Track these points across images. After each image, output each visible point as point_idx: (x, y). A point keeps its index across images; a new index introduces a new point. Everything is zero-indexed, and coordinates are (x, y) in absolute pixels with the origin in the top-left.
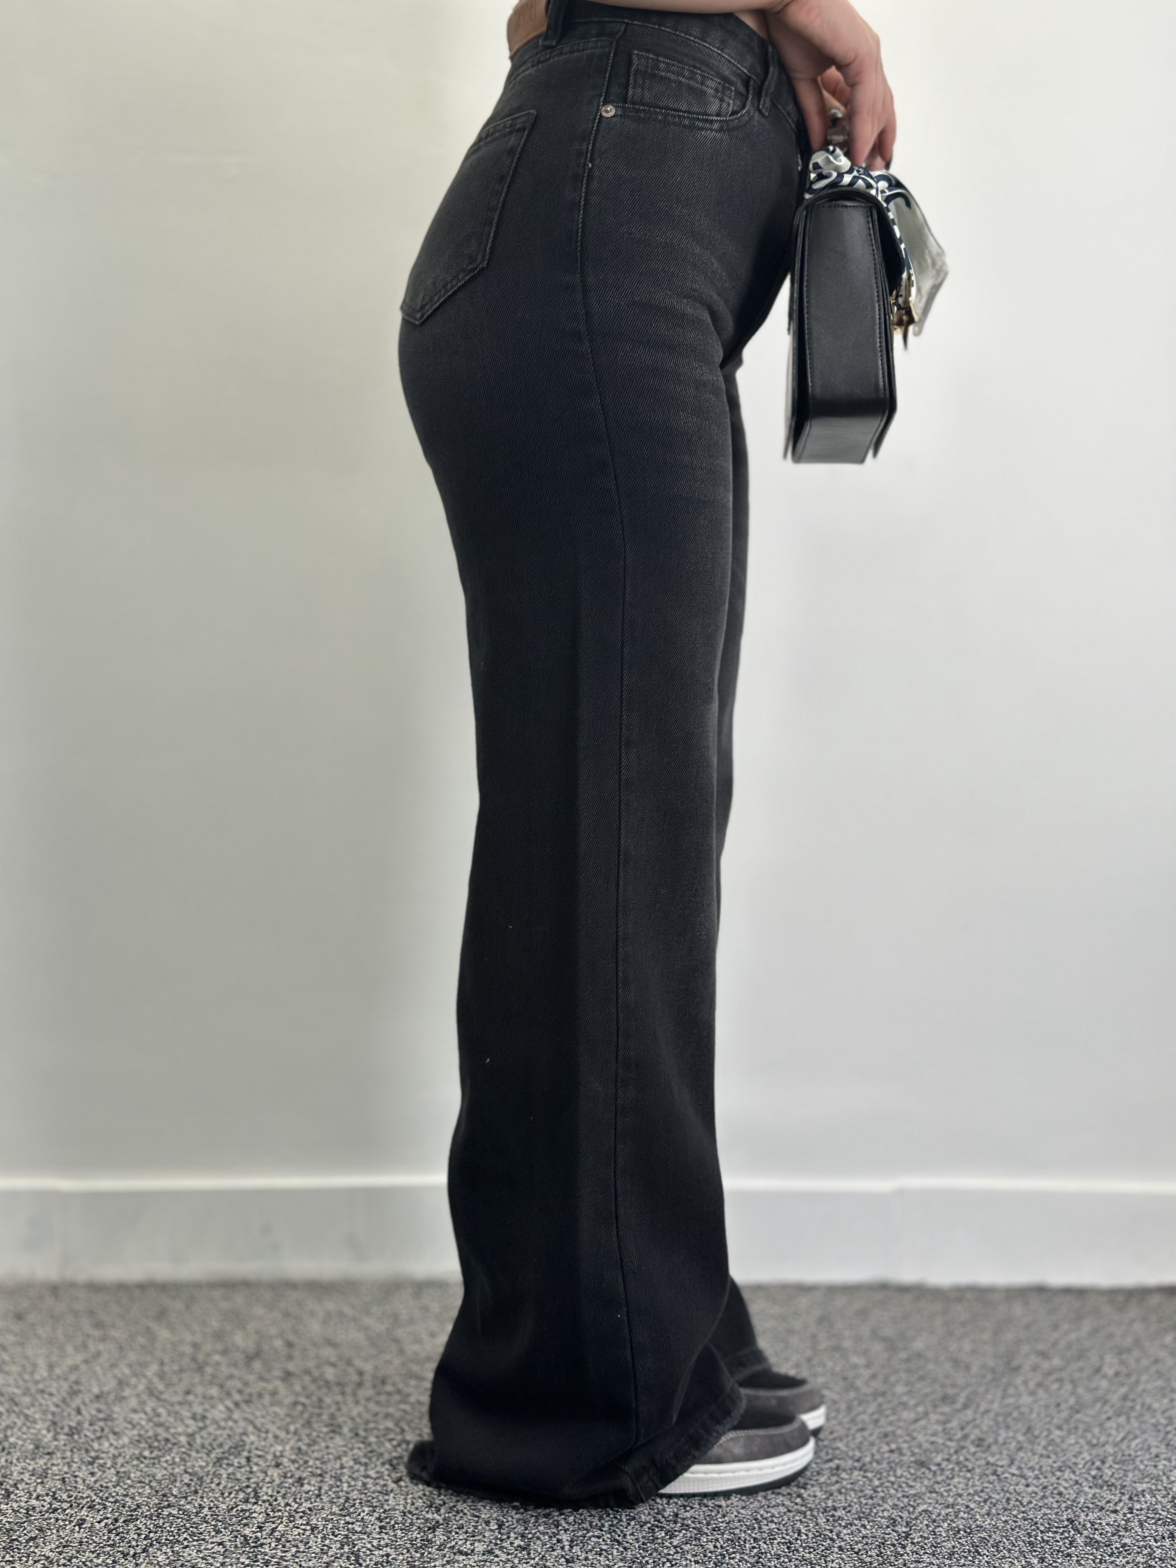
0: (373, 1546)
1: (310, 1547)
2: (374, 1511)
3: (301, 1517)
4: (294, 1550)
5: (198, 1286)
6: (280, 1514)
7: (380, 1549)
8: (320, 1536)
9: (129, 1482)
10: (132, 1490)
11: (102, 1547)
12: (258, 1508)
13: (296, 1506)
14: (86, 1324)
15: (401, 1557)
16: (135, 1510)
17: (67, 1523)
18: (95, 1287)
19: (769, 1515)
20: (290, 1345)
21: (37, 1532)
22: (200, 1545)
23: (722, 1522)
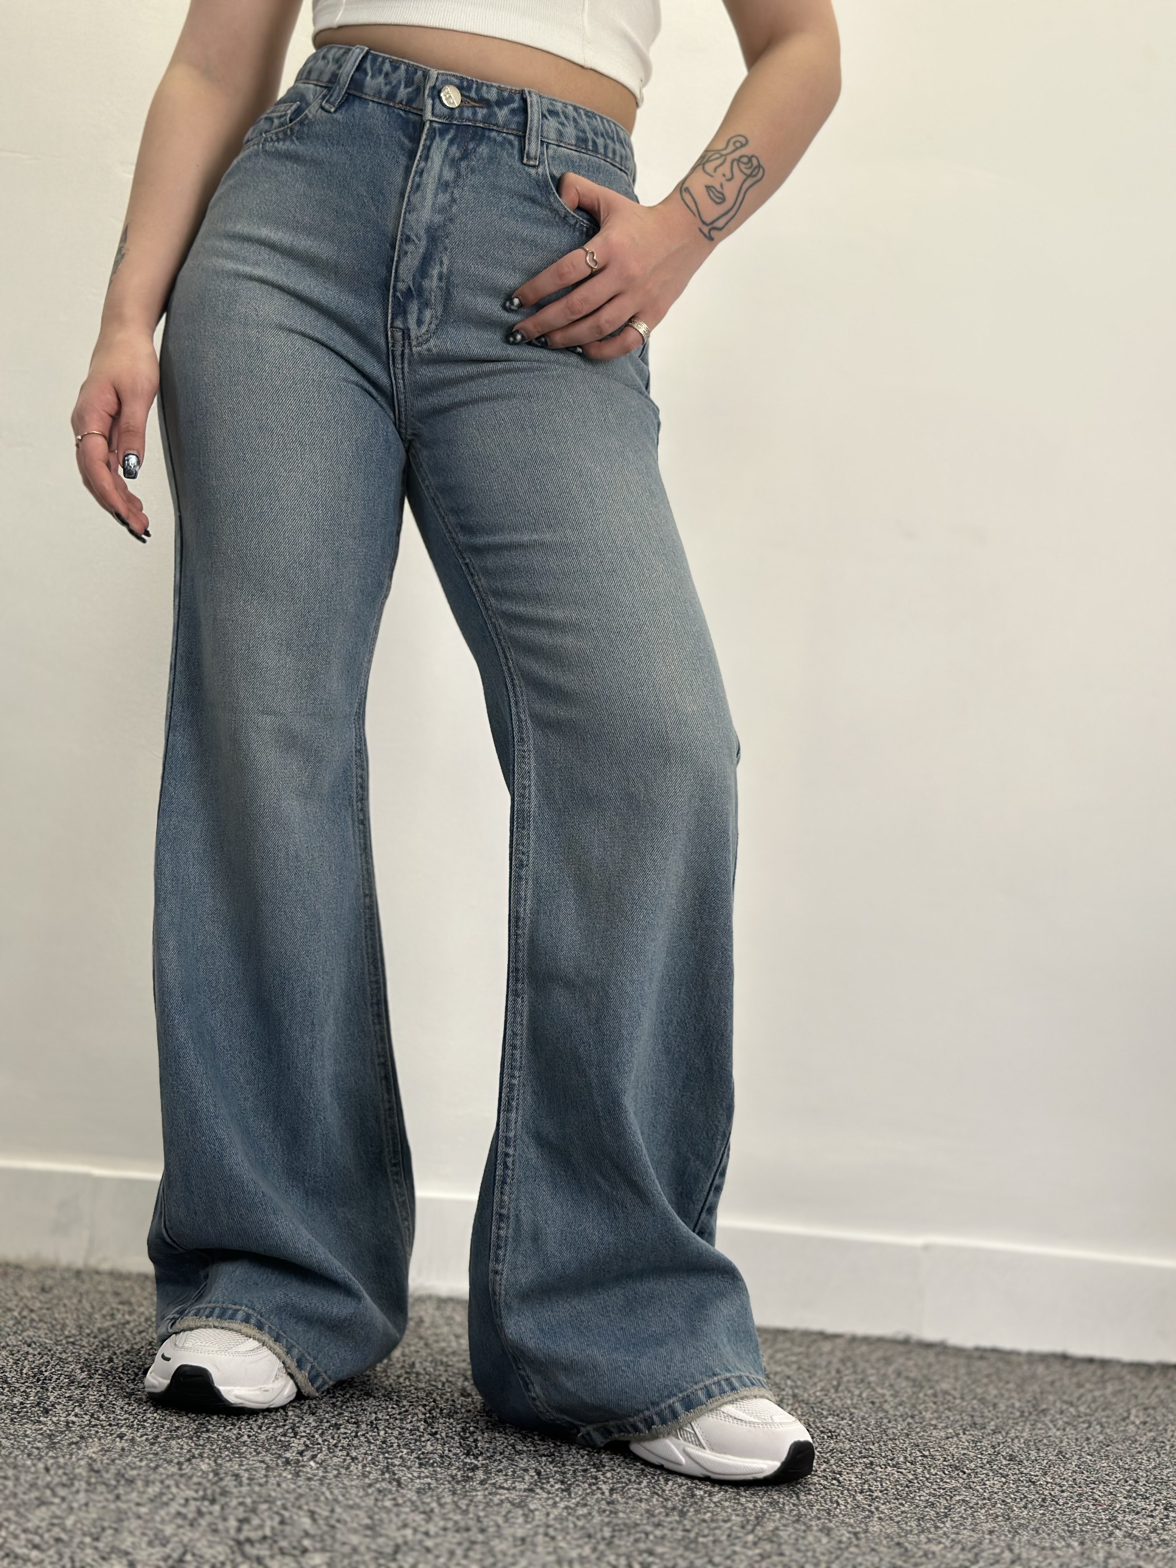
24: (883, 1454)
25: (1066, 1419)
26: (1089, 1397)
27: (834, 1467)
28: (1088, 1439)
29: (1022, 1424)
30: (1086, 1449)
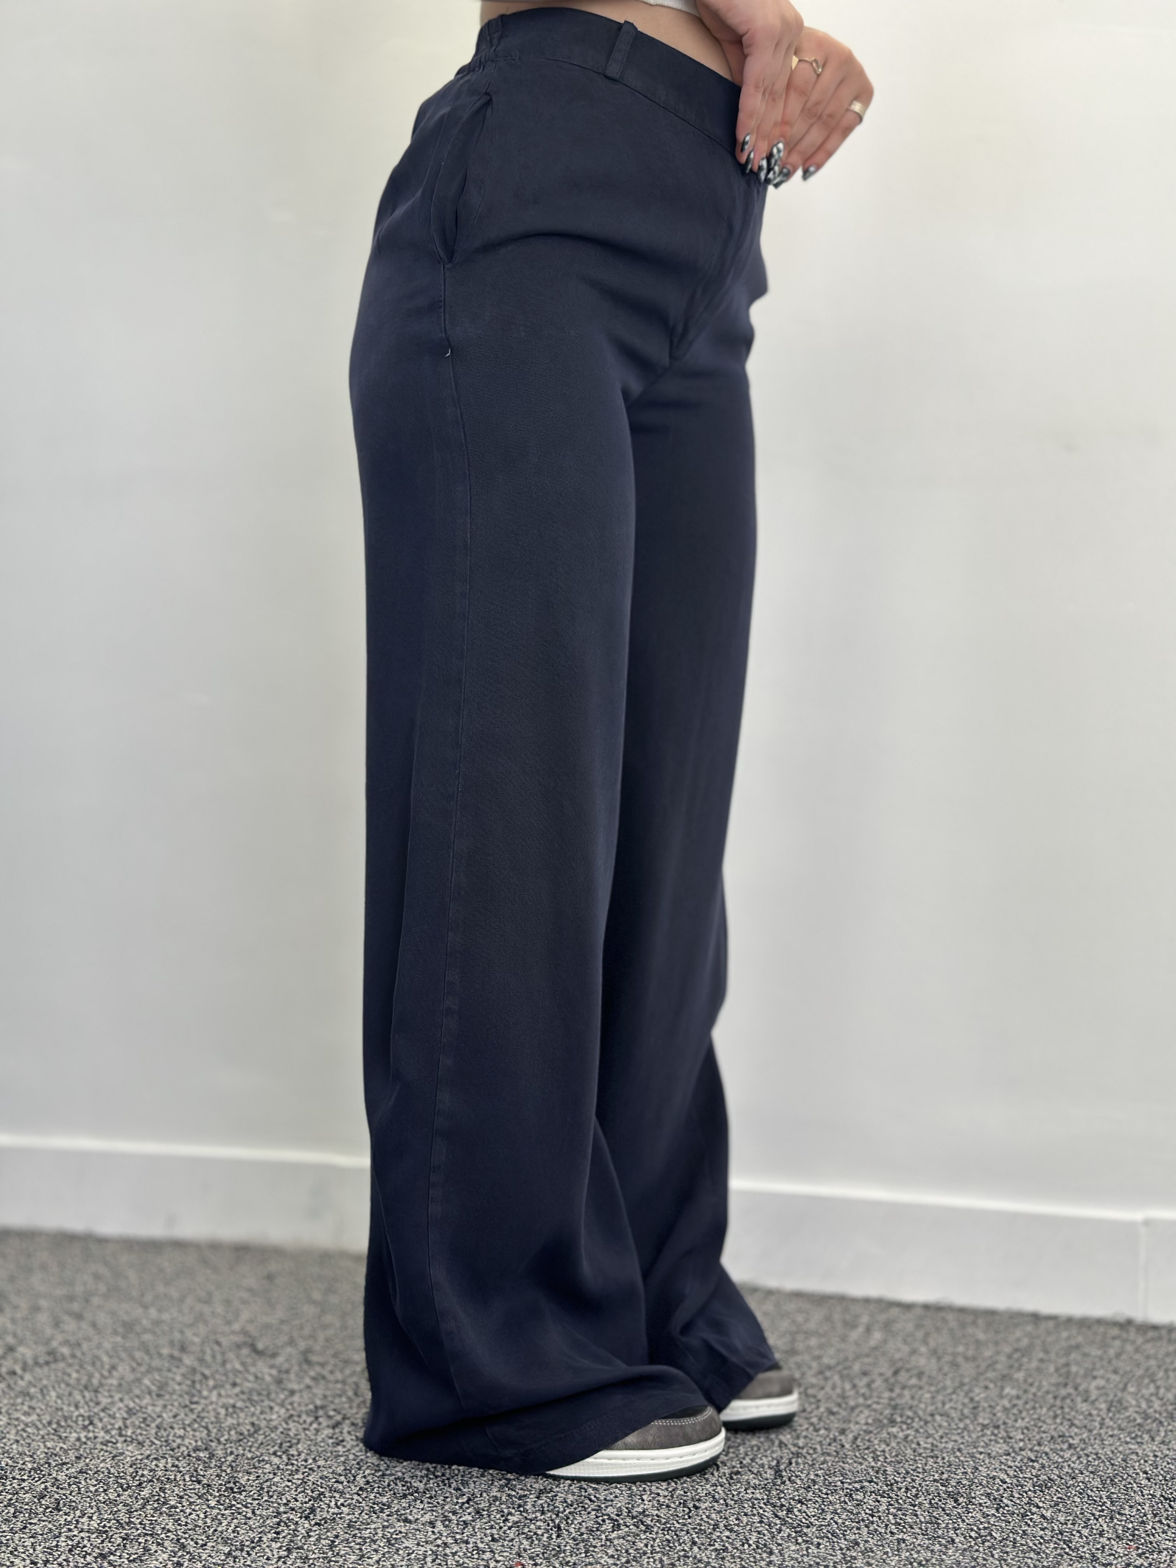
0: (336, 1504)
1: (281, 1499)
2: (373, 1474)
3: (303, 1473)
4: (266, 1498)
6: (290, 1467)
7: (339, 1508)
8: (303, 1489)
10: (191, 1433)
11: (110, 1478)
12: (276, 1460)
13: (310, 1461)
15: (350, 1517)
17: (106, 1454)
19: (737, 1522)
21: (74, 1459)
23: (679, 1523)
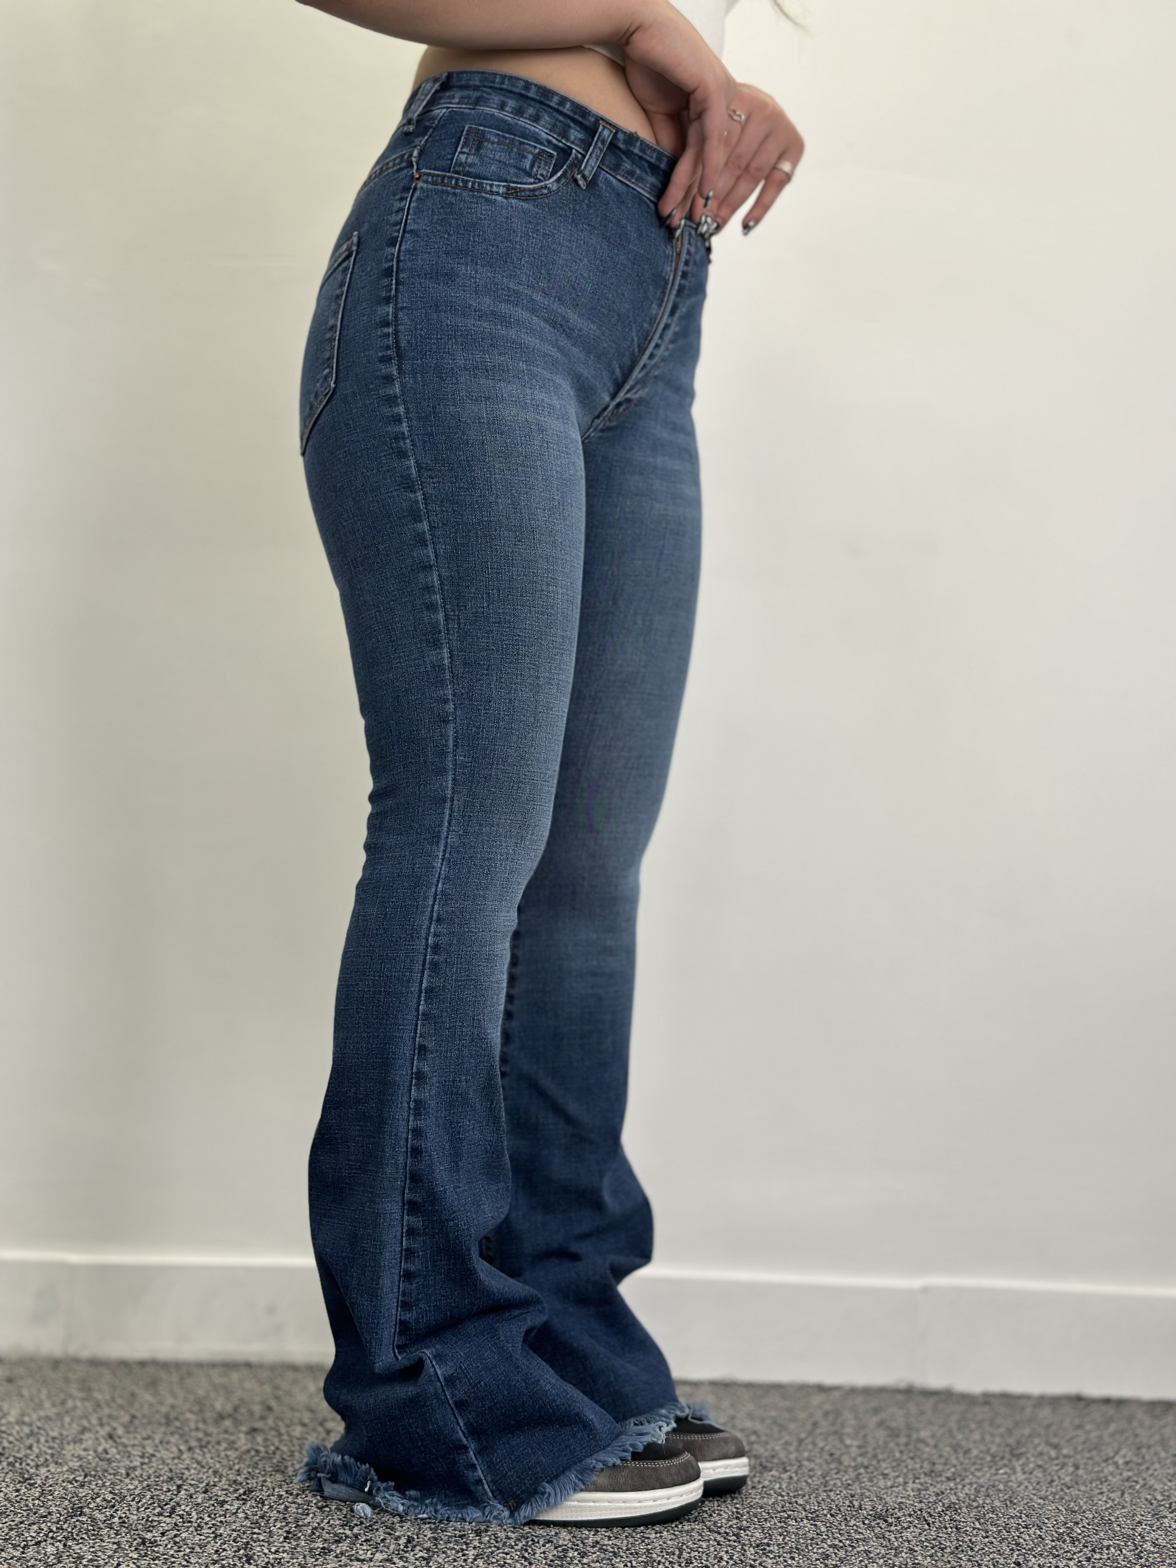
5: (200, 1365)
9: (50, 1497)
14: (74, 1390)
16: (45, 1516)
18: (95, 1363)
20: (269, 1409)
22: (96, 1543)
24: (808, 1507)
25: (1040, 1462)
26: (1082, 1438)
27: (745, 1522)
28: (1053, 1481)
29: (986, 1469)
30: (1043, 1492)
